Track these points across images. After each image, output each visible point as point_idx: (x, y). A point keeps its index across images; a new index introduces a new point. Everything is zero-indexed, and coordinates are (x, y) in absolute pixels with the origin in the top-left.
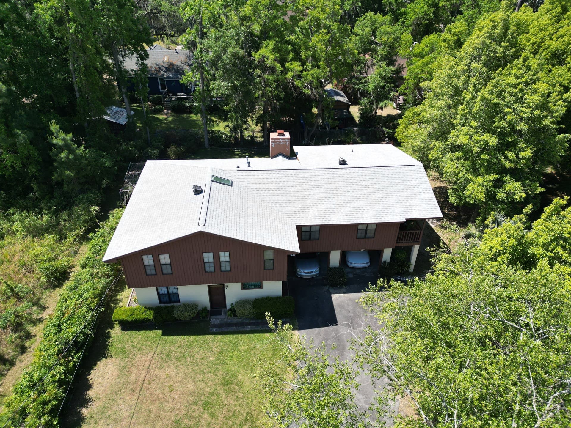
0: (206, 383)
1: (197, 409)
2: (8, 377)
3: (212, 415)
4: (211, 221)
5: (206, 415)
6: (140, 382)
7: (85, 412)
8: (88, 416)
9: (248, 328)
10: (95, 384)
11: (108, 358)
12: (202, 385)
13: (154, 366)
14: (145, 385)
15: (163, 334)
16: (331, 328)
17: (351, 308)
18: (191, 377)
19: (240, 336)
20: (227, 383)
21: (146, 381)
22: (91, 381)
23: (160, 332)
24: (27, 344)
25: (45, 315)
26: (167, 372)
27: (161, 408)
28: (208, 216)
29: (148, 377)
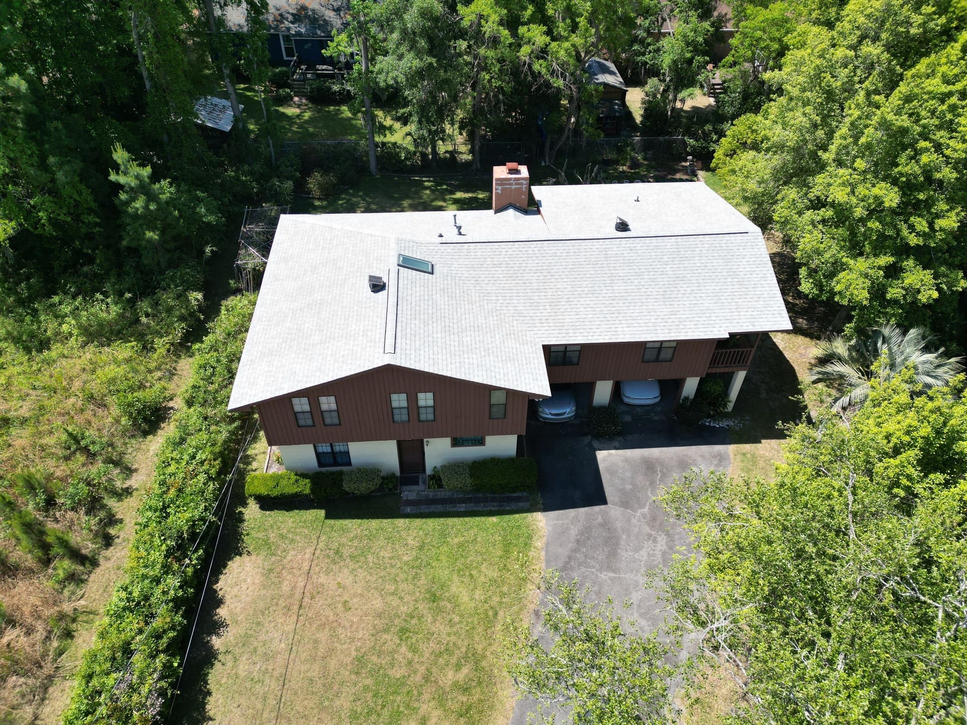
0: (401, 598)
1: (390, 639)
2: (90, 584)
3: (414, 649)
4: (404, 344)
5: (404, 649)
6: (298, 595)
7: (216, 642)
8: (222, 649)
9: (462, 507)
10: (228, 597)
11: (245, 556)
12: (395, 602)
13: (317, 569)
14: (306, 599)
15: (328, 517)
16: (597, 508)
17: (628, 474)
18: (376, 588)
19: (451, 521)
20: (434, 598)
21: (307, 594)
22: (221, 593)
23: (322, 513)
24: (112, 531)
25: (134, 482)
26: (339, 580)
27: (334, 636)
28: (398, 334)
29: (309, 587)
